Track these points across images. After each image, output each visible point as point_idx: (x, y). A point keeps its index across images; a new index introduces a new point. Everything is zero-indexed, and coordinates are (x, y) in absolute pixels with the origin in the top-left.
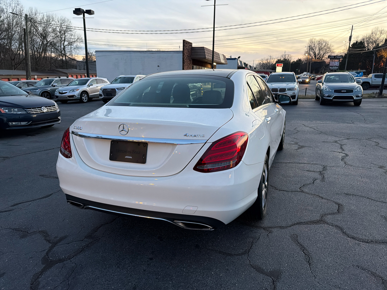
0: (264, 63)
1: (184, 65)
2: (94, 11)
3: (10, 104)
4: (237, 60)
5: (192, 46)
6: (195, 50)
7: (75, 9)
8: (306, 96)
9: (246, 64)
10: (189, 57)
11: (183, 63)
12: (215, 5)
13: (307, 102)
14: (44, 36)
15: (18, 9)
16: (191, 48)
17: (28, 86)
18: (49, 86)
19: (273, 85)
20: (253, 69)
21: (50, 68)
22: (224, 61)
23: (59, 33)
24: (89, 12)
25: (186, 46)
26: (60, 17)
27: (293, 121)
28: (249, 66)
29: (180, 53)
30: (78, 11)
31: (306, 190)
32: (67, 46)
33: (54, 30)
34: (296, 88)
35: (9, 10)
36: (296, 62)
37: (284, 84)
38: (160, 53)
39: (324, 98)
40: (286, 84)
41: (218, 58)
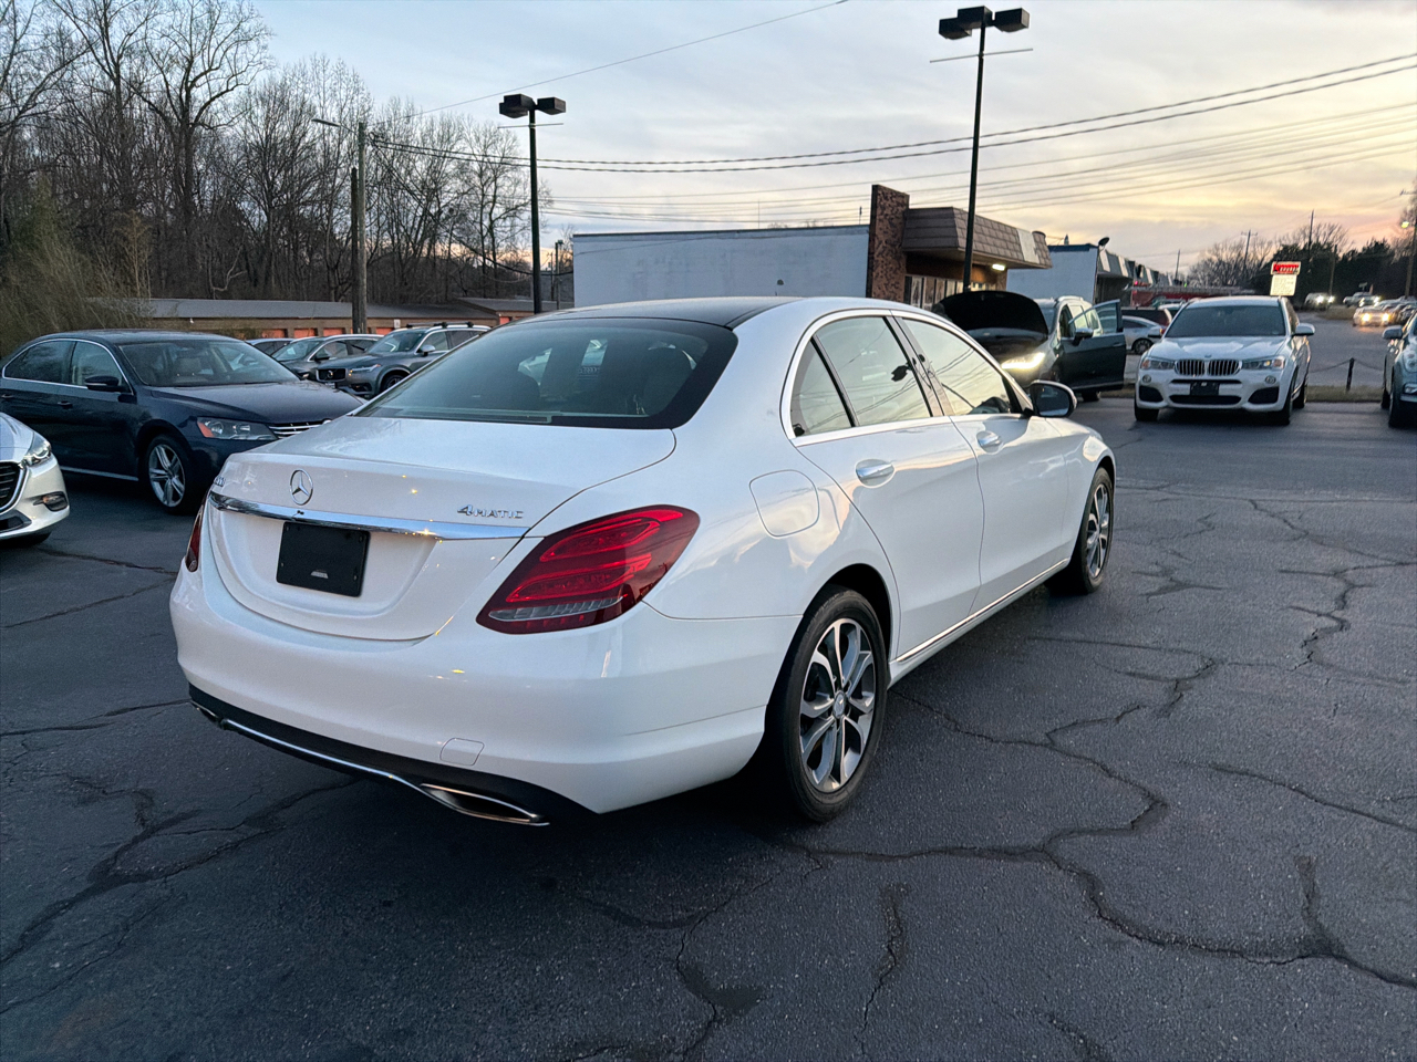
0: (1224, 258)
1: (874, 274)
2: (564, 102)
3: (230, 412)
4: (1096, 250)
5: (908, 205)
6: (918, 218)
7: (506, 98)
8: (1351, 391)
9: (1137, 265)
10: (893, 246)
11: (870, 268)
12: (981, 56)
13: (1340, 416)
14: (431, 190)
15: (355, 105)
16: (903, 213)
17: (350, 353)
18: (409, 353)
19: (1186, 348)
20: (1171, 284)
21: (443, 293)
22: (1037, 257)
23: (477, 178)
24: (550, 106)
25: (883, 208)
26: (482, 125)
27: (1218, 488)
28: (1148, 272)
29: (860, 233)
30: (513, 106)
31: (1069, 741)
32: (501, 221)
33: (462, 169)
34: (1282, 358)
35: (328, 111)
36: (1360, 254)
37: (1232, 344)
38: (786, 236)
39: (1404, 398)
40: (1241, 343)
41: (1011, 246)
